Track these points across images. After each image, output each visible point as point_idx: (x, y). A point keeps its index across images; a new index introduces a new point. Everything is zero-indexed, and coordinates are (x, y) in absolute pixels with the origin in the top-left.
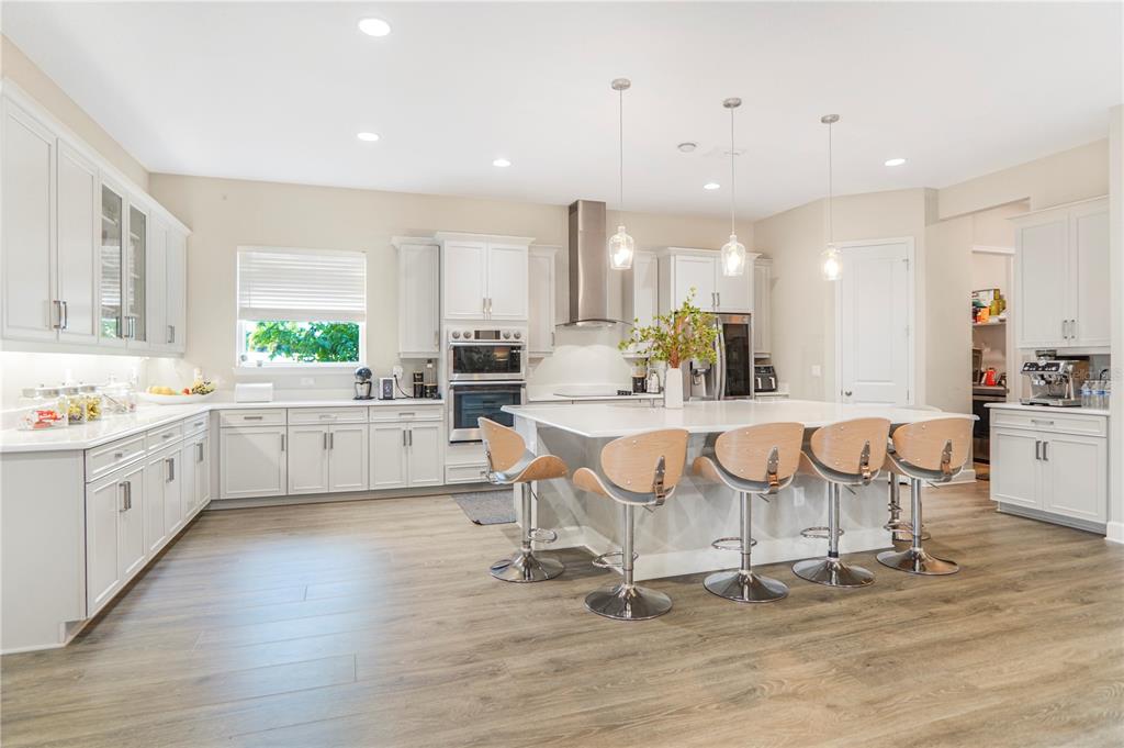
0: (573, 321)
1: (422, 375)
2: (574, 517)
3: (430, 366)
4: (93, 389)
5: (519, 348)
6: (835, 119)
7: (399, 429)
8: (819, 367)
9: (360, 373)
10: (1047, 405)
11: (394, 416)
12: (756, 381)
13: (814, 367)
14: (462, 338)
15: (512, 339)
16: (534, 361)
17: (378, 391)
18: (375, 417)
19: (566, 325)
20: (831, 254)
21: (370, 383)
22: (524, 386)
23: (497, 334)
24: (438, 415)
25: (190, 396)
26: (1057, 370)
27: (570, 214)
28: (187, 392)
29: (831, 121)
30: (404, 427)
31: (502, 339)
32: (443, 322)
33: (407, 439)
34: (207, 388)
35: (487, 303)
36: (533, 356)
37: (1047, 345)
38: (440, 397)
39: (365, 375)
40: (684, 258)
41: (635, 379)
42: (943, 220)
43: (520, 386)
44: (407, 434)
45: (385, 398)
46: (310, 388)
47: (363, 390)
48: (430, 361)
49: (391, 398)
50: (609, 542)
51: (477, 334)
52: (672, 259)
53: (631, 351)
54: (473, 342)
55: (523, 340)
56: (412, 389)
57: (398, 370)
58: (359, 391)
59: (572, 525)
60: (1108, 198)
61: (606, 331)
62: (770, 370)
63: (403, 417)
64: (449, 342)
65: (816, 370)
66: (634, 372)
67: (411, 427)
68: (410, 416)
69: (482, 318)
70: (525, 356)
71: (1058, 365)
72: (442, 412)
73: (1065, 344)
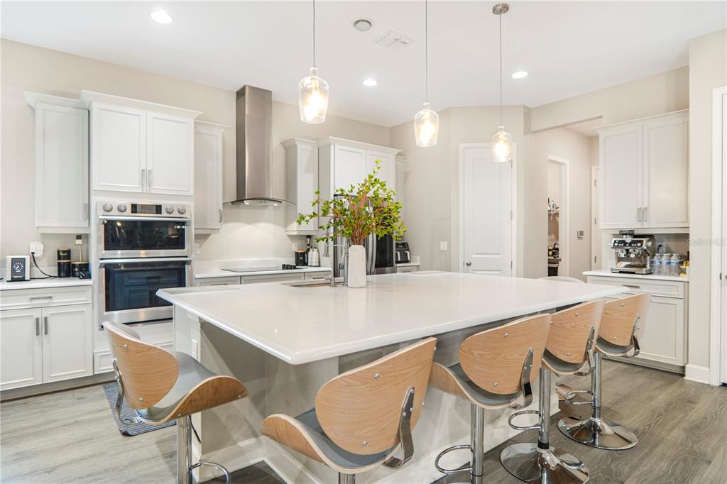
0: (240, 199)
1: (69, 252)
2: (250, 427)
3: (79, 242)
5: (183, 223)
6: (505, 8)
7: (31, 316)
8: (446, 243)
10: (634, 273)
11: (25, 303)
12: (396, 254)
13: (442, 243)
14: (115, 211)
15: (176, 214)
16: (202, 237)
17: (6, 272)
19: (233, 203)
20: (501, 136)
22: (188, 263)
23: (158, 209)
24: (85, 297)
26: (641, 246)
27: (237, 99)
29: (501, 12)
30: (36, 314)
31: (164, 213)
32: (92, 192)
33: (42, 327)
35: (146, 175)
36: (199, 232)
37: (627, 226)
38: (89, 277)
40: (342, 147)
41: (297, 253)
42: (534, 132)
43: (184, 263)
44: (42, 322)
45: (13, 280)
48: (79, 237)
49: (23, 280)
50: (300, 466)
51: (134, 208)
52: (332, 147)
53: (294, 228)
54: (129, 216)
55: (189, 216)
56: (57, 268)
57: (37, 247)
59: (248, 437)
60: (688, 111)
61: (271, 210)
62: (405, 245)
63: (35, 302)
64: (98, 216)
65: (444, 245)
66: (295, 247)
67: (46, 313)
68: (47, 301)
69: (140, 191)
70: (190, 232)
71: (642, 242)
72: (90, 293)
73: (639, 226)
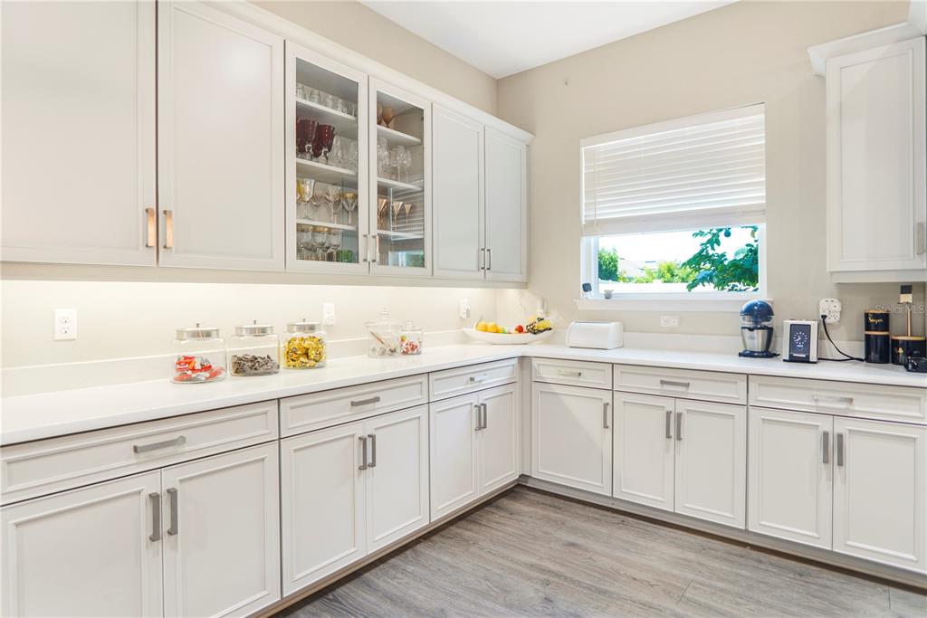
1: (886, 317)
3: (907, 298)
4: (312, 328)
7: (815, 427)
9: (749, 311)
11: (803, 400)
17: (783, 346)
18: (760, 395)
21: (770, 330)
25: (522, 334)
28: (520, 330)
30: (826, 425)
33: (833, 451)
34: (540, 325)
39: (760, 315)
44: (832, 441)
45: (792, 360)
46: (672, 331)
47: (757, 340)
48: (906, 289)
49: (806, 361)
56: (863, 344)
57: (831, 307)
58: (748, 341)
63: (823, 403)
67: (843, 427)
68: (845, 406)
